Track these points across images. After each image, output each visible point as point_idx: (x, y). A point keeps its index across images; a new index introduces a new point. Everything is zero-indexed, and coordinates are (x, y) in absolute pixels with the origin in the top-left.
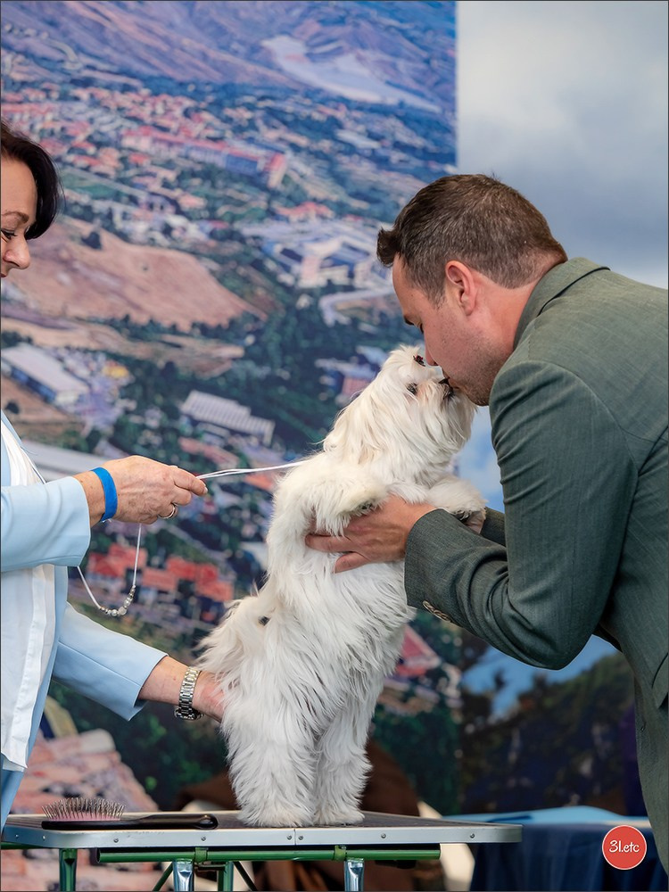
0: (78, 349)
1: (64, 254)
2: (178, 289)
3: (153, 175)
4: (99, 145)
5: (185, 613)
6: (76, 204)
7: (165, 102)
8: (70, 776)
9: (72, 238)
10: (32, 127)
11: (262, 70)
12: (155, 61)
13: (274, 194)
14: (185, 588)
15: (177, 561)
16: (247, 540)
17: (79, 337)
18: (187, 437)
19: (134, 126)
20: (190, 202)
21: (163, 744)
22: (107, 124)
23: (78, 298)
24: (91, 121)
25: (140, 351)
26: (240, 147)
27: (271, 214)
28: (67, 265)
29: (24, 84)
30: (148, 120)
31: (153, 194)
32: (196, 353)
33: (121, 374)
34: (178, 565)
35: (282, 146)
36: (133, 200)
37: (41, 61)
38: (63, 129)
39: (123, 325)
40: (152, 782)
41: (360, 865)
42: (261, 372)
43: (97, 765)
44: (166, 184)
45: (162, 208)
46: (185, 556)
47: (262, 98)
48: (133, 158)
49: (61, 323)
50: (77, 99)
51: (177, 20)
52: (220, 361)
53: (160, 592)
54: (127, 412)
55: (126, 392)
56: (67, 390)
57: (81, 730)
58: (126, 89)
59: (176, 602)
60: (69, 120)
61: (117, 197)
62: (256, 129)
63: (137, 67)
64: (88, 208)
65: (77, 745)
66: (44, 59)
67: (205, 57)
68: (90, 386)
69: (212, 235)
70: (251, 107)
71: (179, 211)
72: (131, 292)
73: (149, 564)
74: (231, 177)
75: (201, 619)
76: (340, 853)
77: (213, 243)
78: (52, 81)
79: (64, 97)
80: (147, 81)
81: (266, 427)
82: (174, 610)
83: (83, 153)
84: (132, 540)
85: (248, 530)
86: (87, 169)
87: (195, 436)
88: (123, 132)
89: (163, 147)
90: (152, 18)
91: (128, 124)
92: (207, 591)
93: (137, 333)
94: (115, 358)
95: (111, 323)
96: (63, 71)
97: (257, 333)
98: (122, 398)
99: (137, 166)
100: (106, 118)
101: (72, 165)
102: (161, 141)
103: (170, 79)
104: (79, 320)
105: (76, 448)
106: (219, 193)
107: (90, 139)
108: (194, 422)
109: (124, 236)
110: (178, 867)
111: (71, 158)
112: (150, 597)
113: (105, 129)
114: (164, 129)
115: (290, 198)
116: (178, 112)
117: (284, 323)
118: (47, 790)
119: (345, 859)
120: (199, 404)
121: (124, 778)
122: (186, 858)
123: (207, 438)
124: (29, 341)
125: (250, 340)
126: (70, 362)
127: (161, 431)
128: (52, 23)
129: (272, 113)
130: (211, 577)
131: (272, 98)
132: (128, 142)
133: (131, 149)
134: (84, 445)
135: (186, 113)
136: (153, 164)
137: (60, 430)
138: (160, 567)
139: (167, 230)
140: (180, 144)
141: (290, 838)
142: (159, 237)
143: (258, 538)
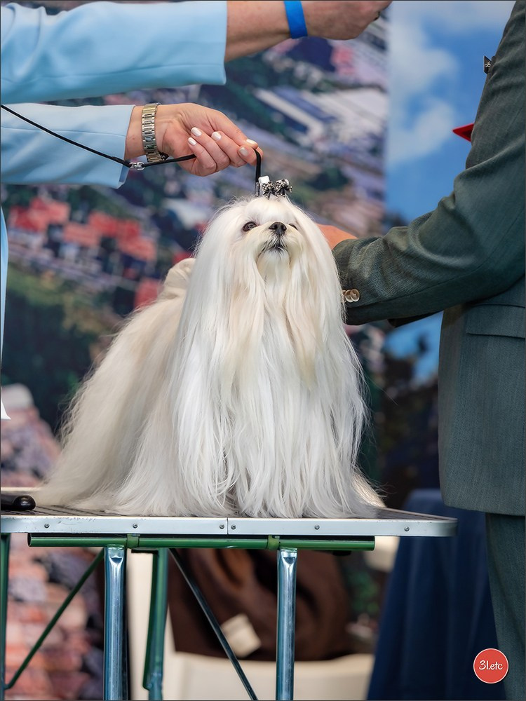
5: (106, 270)
14: (107, 244)
15: (100, 217)
16: (170, 197)
34: (100, 222)
41: (294, 555)
46: (108, 210)
53: (82, 247)
59: (98, 258)
73: (71, 218)
75: (124, 276)
76: (273, 542)
82: (96, 267)
84: (53, 194)
85: (171, 187)
92: (130, 248)
110: (109, 552)
112: (70, 252)
119: (279, 548)
122: (117, 544)
130: (133, 234)
138: (83, 222)
141: (222, 527)
143: (182, 195)
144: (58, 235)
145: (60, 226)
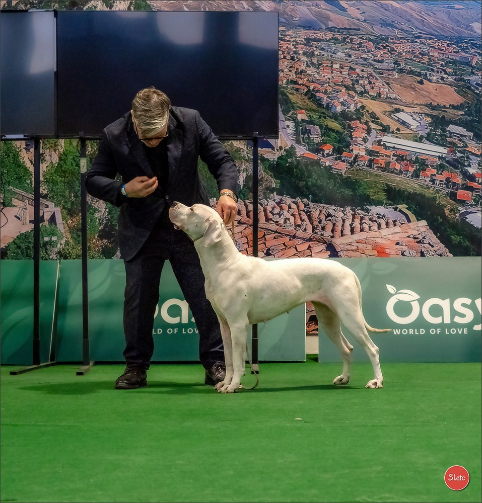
0: (417, 113)
1: (413, 86)
2: (446, 95)
3: (438, 63)
4: (423, 55)
5: (447, 187)
6: (416, 72)
7: (442, 42)
8: (415, 233)
9: (415, 82)
10: (403, 50)
11: (469, 32)
12: (438, 31)
13: (473, 67)
14: (448, 180)
15: (445, 173)
16: (466, 166)
17: (417, 110)
18: (448, 137)
19: (433, 49)
20: (449, 70)
21: (442, 224)
22: (425, 49)
23: (417, 98)
24: (420, 48)
25: (435, 113)
26: (463, 54)
27: (473, 73)
28: (414, 89)
29: (401, 38)
30: (437, 48)
31: (438, 68)
32: (451, 113)
33: (429, 119)
34: (446, 174)
35: (476, 54)
36: (433, 70)
37: (406, 31)
38: (412, 50)
39: (429, 106)
40: (438, 234)
42: (470, 118)
43: (423, 229)
44: (442, 65)
45: (441, 72)
46: (448, 171)
47: (470, 40)
48: (433, 58)
49: (412, 106)
50: (416, 42)
51: (445, 19)
52: (458, 115)
53: (441, 181)
54: (431, 130)
55: (431, 124)
56: (414, 125)
57: (418, 220)
58: (430, 39)
59: (445, 184)
60: (414, 48)
61: (428, 69)
62: (469, 49)
63: (433, 32)
64: (420, 73)
65: (418, 224)
66: (407, 31)
67: (453, 29)
68: (420, 123)
69: (455, 80)
70: (467, 43)
71: (446, 73)
72: (432, 97)
73: (437, 173)
74: (461, 63)
75: (453, 189)
77: (455, 82)
78: (409, 37)
79: (413, 42)
80: (436, 36)
81: (471, 134)
82: (445, 186)
83: (418, 57)
84: (432, 166)
85: (466, 164)
86: (419, 62)
87: (451, 137)
88: (429, 51)
89: (441, 55)
90: (438, 18)
91: (431, 49)
93: (434, 108)
94: (427, 115)
95: (426, 105)
96: (412, 34)
97: (469, 107)
98: (429, 127)
99: (434, 61)
100: (424, 47)
101: (415, 61)
102: (440, 53)
103: (443, 35)
104: (417, 104)
105: (416, 141)
106: (457, 68)
107: (420, 53)
108: (451, 133)
109: (430, 81)
111: (414, 59)
113: (424, 50)
114: (442, 50)
115: (478, 69)
116: (445, 45)
117: (476, 104)
118: (409, 237)
120: (452, 128)
121: (431, 233)
123: (454, 137)
124: (403, 111)
125: (467, 109)
126: (414, 116)
127: (441, 135)
128: (409, 21)
129: (473, 44)
131: (473, 41)
132: (431, 54)
133: (431, 56)
134: (419, 140)
135: (448, 45)
136: (438, 60)
137: (412, 136)
138: (441, 174)
139: (442, 78)
140: (446, 54)
142: (440, 81)
143: (469, 166)
144: (434, 177)
145: (435, 175)
